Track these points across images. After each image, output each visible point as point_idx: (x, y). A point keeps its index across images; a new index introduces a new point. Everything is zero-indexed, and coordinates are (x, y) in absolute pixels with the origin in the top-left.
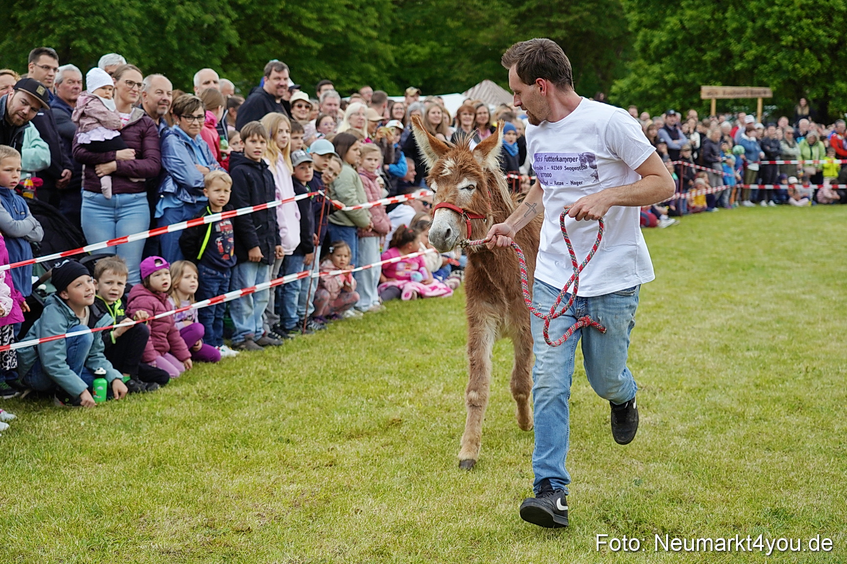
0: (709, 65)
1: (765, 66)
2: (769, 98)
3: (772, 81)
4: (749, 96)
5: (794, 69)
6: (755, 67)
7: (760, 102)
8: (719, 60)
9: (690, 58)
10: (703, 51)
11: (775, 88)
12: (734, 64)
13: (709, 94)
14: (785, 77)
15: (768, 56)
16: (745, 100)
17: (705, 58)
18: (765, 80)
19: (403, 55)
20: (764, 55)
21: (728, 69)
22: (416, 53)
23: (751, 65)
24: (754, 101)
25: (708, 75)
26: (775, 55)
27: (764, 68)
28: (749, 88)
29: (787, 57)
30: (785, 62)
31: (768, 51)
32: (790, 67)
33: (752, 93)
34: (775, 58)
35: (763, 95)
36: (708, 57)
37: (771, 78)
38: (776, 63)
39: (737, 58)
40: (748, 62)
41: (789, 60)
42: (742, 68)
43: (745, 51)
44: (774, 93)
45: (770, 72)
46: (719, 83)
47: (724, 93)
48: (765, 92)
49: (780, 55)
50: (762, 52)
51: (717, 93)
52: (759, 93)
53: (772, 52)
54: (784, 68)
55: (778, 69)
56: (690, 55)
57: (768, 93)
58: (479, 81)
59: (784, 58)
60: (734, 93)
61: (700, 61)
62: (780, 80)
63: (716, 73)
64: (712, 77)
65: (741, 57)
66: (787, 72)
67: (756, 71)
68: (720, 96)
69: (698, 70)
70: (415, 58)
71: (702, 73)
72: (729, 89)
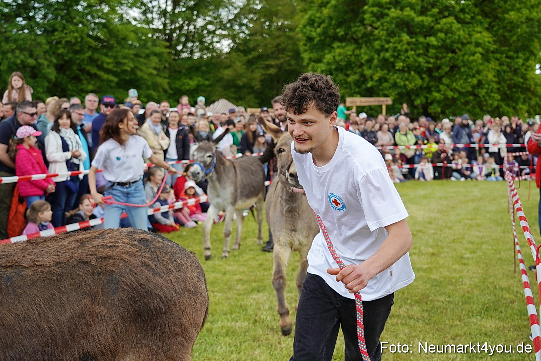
0: (352, 85)
1: (387, 84)
2: (390, 105)
3: (391, 93)
4: (377, 104)
5: (405, 86)
6: (381, 84)
7: (384, 108)
8: (358, 81)
9: (341, 81)
10: (348, 76)
11: (393, 98)
12: (368, 83)
13: (351, 102)
14: (400, 90)
15: (388, 77)
16: (375, 106)
17: (349, 79)
18: (387, 92)
19: (181, 86)
20: (386, 76)
21: (364, 86)
22: (188, 85)
23: (378, 84)
24: (381, 107)
25: (353, 91)
26: (393, 76)
27: (385, 85)
28: (377, 99)
29: (400, 77)
30: (398, 81)
31: (388, 74)
32: (402, 83)
33: (379, 101)
34: (392, 78)
35: (386, 103)
36: (350, 79)
37: (391, 91)
38: (393, 81)
39: (369, 79)
40: (376, 81)
41: (402, 79)
42: (372, 85)
43: (374, 74)
44: (393, 101)
45: (390, 87)
46: (359, 96)
47: (361, 102)
48: (387, 101)
49: (395, 76)
50: (384, 74)
51: (356, 102)
52: (383, 101)
53: (391, 74)
54: (399, 85)
55: (395, 85)
56: (341, 78)
57: (389, 101)
58: (218, 100)
59: (398, 78)
60: (367, 102)
61: (346, 82)
62: (396, 92)
63: (357, 90)
64: (355, 93)
65: (371, 78)
66: (400, 87)
67: (381, 87)
68: (359, 104)
69: (346, 88)
70: (188, 87)
71: (348, 90)
72: (364, 99)
